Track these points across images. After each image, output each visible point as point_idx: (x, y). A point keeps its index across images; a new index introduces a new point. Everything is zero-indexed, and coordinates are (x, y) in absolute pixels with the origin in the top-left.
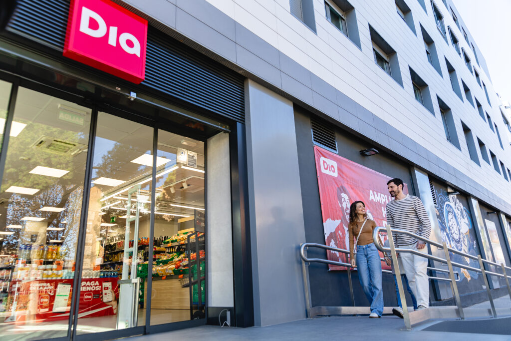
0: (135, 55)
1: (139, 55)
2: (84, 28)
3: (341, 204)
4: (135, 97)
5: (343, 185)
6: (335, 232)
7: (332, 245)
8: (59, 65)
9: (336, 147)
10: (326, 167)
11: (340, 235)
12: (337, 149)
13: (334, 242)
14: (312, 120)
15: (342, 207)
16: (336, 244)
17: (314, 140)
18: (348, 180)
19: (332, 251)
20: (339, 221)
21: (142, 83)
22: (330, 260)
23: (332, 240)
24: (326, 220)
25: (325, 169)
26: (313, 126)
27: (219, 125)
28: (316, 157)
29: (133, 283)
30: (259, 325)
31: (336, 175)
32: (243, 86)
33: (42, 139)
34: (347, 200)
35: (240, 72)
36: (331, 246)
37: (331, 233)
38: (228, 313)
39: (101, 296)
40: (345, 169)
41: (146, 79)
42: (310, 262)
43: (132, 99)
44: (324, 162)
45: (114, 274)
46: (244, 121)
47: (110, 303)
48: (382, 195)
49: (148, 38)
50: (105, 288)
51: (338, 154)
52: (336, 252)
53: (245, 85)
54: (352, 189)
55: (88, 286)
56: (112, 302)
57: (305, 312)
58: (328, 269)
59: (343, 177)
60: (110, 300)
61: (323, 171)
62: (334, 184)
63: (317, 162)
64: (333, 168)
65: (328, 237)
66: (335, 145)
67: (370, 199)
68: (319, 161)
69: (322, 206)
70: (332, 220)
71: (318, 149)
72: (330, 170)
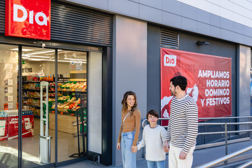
0: (44, 25)
1: (47, 25)
4: (45, 46)
5: (179, 71)
6: (168, 104)
9: (177, 44)
10: (168, 61)
13: (167, 111)
14: (161, 28)
18: (184, 66)
20: (173, 96)
24: (163, 98)
25: (167, 63)
28: (161, 56)
29: (47, 139)
30: (115, 165)
31: (175, 65)
32: (113, 21)
35: (111, 13)
37: (166, 105)
38: (99, 157)
39: (24, 126)
40: (182, 59)
43: (43, 48)
44: (167, 58)
45: (31, 112)
46: (112, 45)
47: (29, 130)
48: (209, 71)
50: (26, 121)
51: (179, 49)
53: (114, 19)
54: (186, 72)
55: (16, 121)
56: (31, 129)
57: (142, 155)
59: (180, 66)
60: (30, 128)
61: (165, 65)
62: (173, 72)
63: (161, 60)
64: (173, 61)
65: (163, 108)
66: (177, 42)
67: (199, 76)
68: (163, 58)
69: (161, 89)
70: (167, 97)
71: (163, 49)
72: (170, 63)
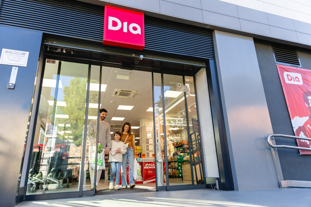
0: (138, 34)
1: (140, 34)
4: (143, 57)
6: (303, 126)
7: (302, 135)
8: (103, 50)
9: (299, 63)
10: (290, 78)
11: (309, 128)
12: (300, 64)
13: (304, 134)
14: (273, 47)
15: (310, 107)
16: (305, 134)
17: (277, 61)
19: (301, 140)
20: (308, 117)
21: (144, 48)
22: (300, 146)
23: (301, 132)
24: (294, 117)
25: (289, 80)
26: (274, 51)
27: (198, 64)
28: (279, 73)
29: (160, 162)
30: (238, 190)
31: (301, 83)
32: (212, 36)
33: (116, 91)
35: (208, 27)
36: (300, 136)
37: (300, 127)
38: (217, 181)
41: (145, 46)
42: (277, 147)
43: (141, 59)
46: (215, 58)
49: (145, 23)
51: (301, 68)
52: (306, 141)
55: (149, 166)
57: (278, 184)
58: (299, 153)
59: (308, 85)
61: (287, 81)
62: (299, 89)
63: (280, 76)
64: (297, 79)
66: (298, 61)
68: (283, 76)
69: (289, 108)
70: (300, 117)
71: (281, 66)
72: (294, 81)
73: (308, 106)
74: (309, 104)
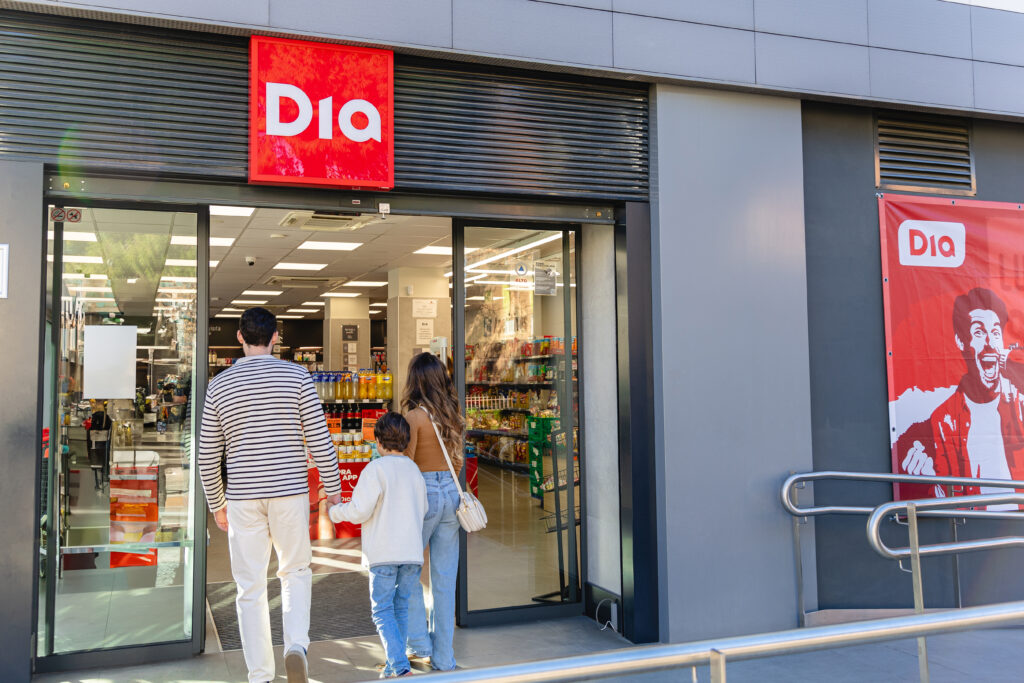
0: (371, 142)
2: (274, 126)
3: (966, 339)
4: (388, 211)
6: (928, 421)
9: (968, 177)
10: (919, 246)
11: (946, 426)
12: (973, 180)
13: (923, 448)
14: (881, 118)
15: (969, 351)
16: (929, 451)
18: (1008, 266)
20: (953, 389)
23: (917, 443)
24: (900, 393)
25: (914, 253)
26: (883, 135)
27: (586, 214)
28: (883, 227)
34: (988, 328)
35: (630, 78)
36: (909, 456)
37: (915, 426)
38: (614, 608)
40: (996, 236)
42: (810, 515)
44: (913, 233)
46: (647, 194)
51: (976, 197)
53: (651, 101)
57: (794, 619)
59: (985, 263)
62: (945, 287)
63: (884, 242)
64: (946, 246)
66: (968, 169)
68: (893, 237)
69: (890, 358)
70: (923, 390)
71: (893, 201)
72: (934, 253)
73: (962, 348)
74: (970, 338)
